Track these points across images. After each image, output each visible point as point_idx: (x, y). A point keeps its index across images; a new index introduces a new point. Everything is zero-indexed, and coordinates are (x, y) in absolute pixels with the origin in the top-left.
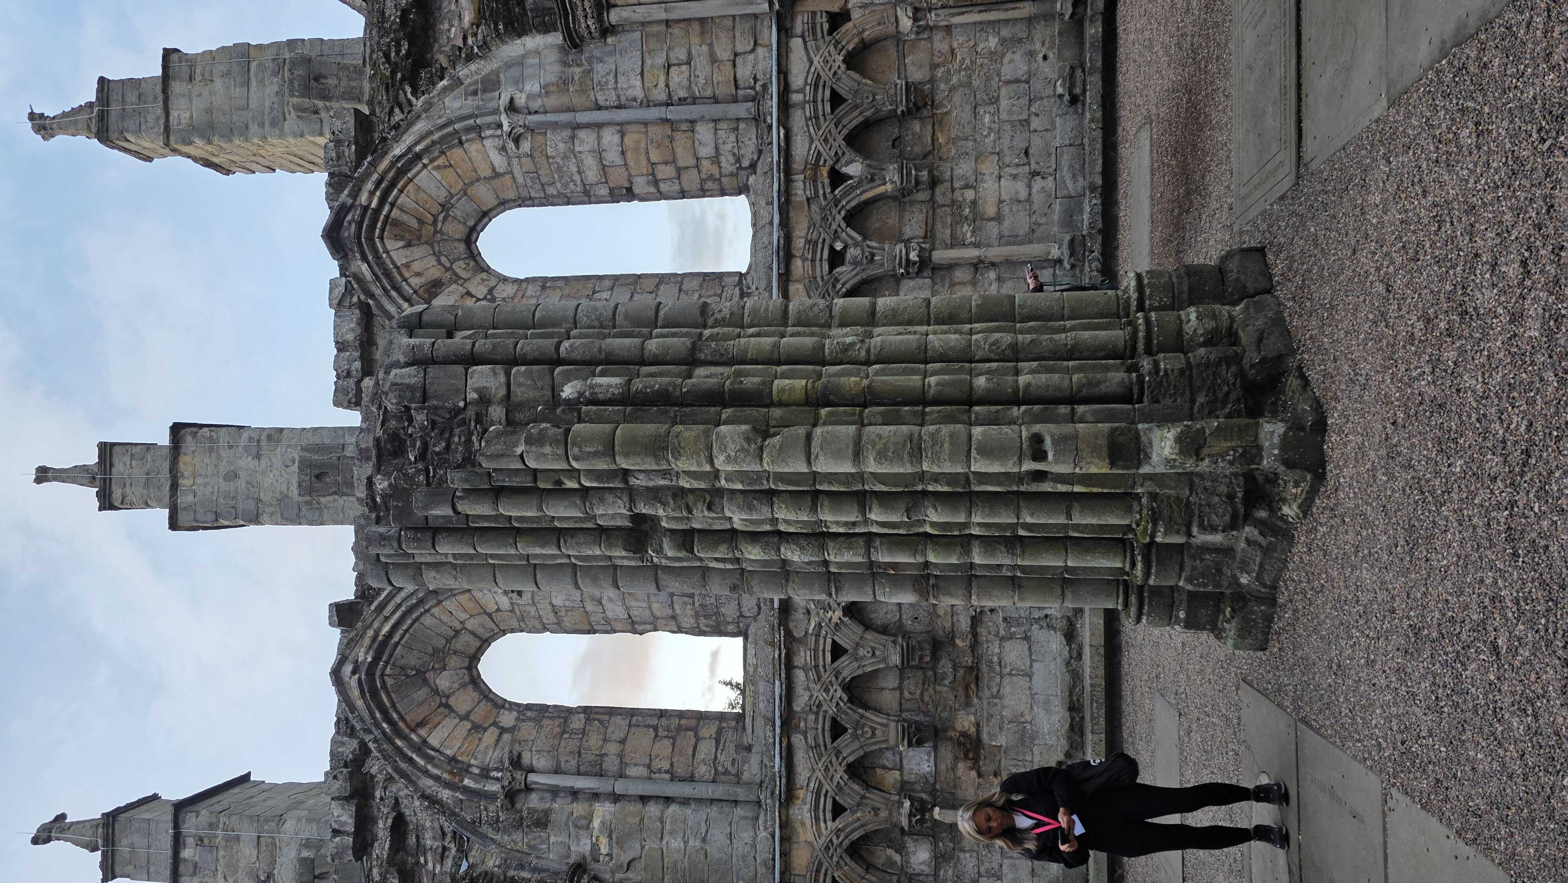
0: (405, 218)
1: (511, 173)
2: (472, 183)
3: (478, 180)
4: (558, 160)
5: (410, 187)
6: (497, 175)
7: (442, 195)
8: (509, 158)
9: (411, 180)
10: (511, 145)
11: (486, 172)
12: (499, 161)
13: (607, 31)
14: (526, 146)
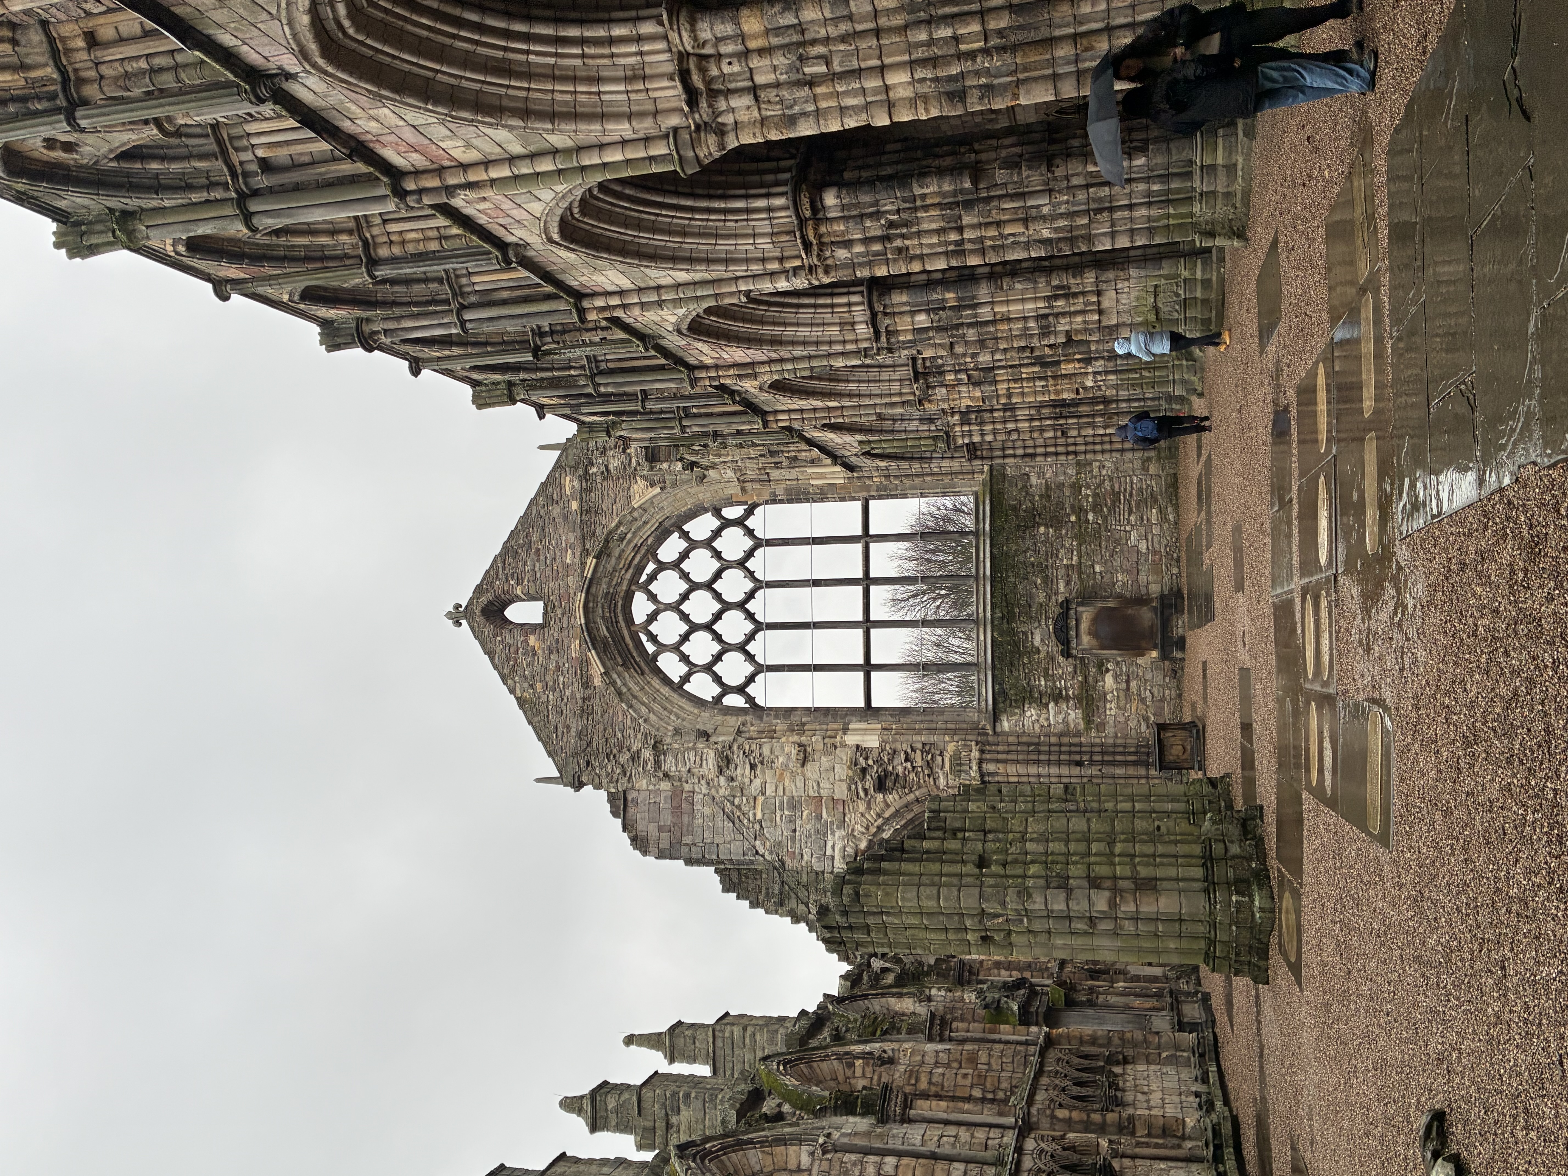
0: (728, 1164)
1: (809, 1170)
2: (779, 1170)
3: (785, 1170)
4: (849, 1166)
5: (741, 1153)
6: (799, 1170)
7: (758, 1168)
8: (813, 1160)
9: (743, 1150)
10: (820, 1151)
11: (792, 1165)
12: (805, 1160)
13: (906, 1120)
14: (829, 1156)
